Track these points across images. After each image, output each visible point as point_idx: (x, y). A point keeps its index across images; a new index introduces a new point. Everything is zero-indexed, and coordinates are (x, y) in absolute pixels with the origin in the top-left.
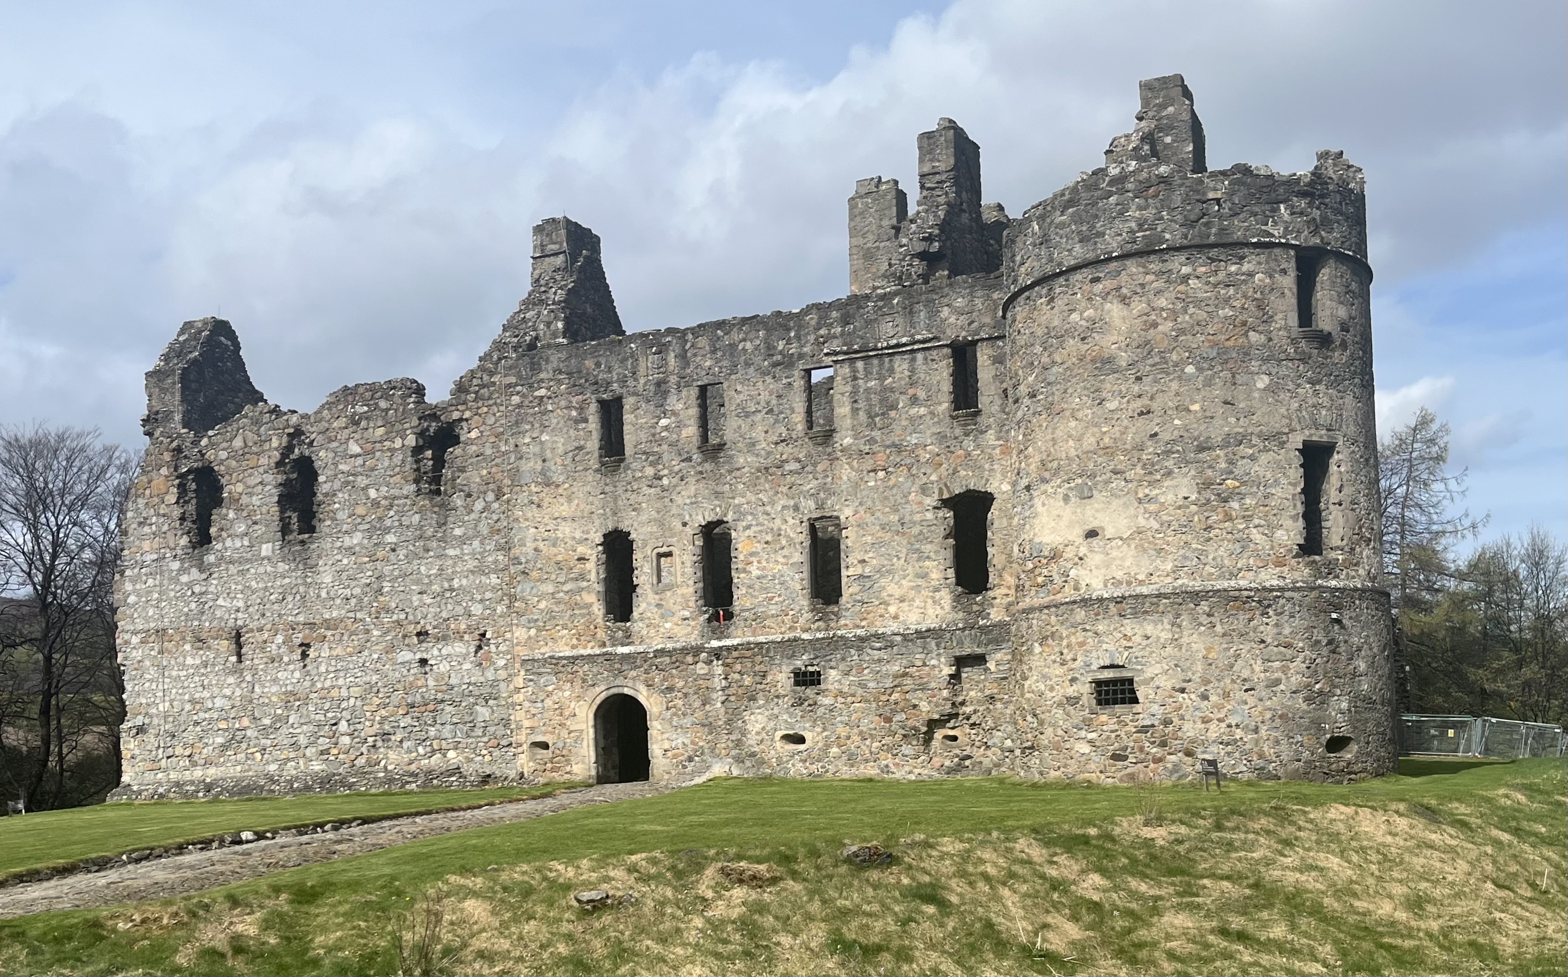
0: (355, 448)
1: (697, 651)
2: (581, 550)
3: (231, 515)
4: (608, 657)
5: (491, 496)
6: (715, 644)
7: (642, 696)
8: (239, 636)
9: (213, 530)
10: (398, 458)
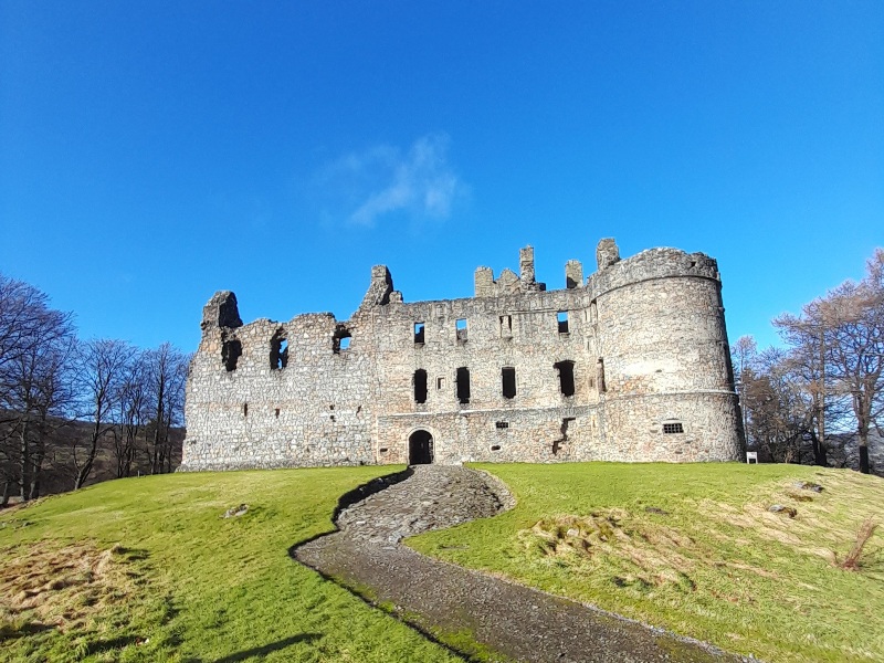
0: (306, 336)
1: (456, 414)
2: (405, 376)
3: (247, 359)
4: (416, 416)
5: (366, 355)
6: (463, 412)
7: (431, 431)
8: (246, 405)
9: (238, 364)
10: (325, 341)
